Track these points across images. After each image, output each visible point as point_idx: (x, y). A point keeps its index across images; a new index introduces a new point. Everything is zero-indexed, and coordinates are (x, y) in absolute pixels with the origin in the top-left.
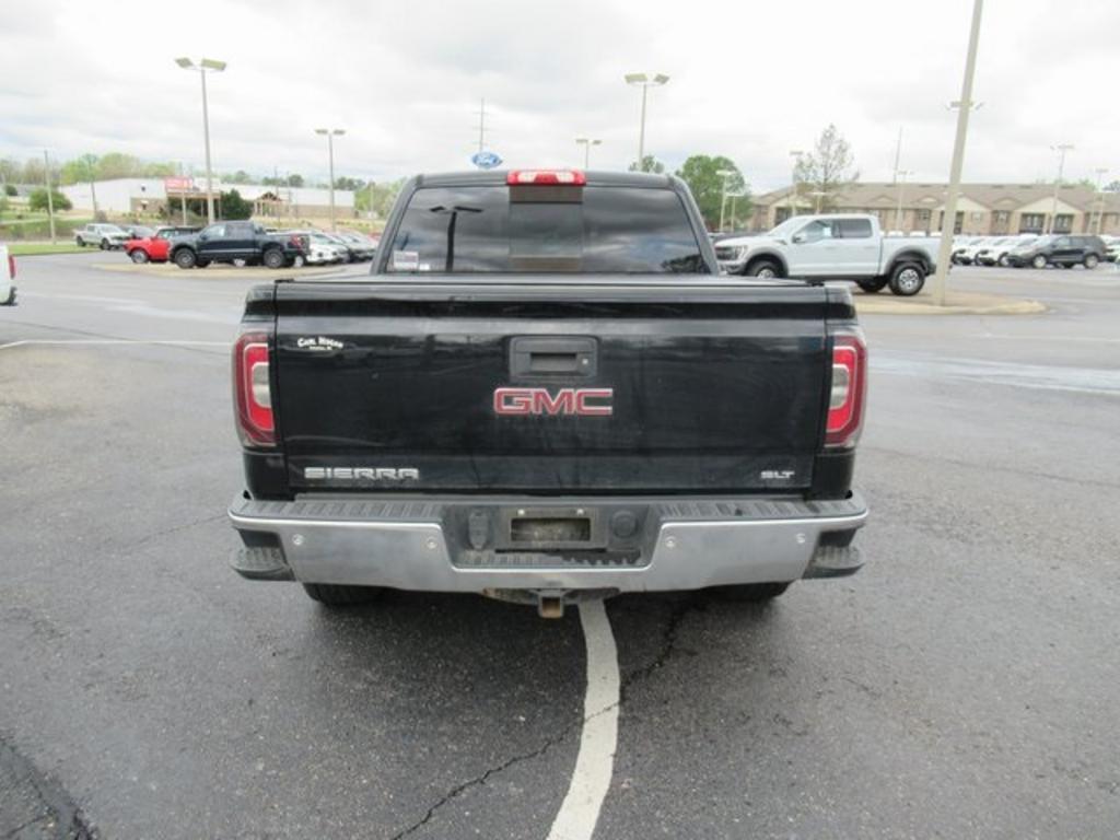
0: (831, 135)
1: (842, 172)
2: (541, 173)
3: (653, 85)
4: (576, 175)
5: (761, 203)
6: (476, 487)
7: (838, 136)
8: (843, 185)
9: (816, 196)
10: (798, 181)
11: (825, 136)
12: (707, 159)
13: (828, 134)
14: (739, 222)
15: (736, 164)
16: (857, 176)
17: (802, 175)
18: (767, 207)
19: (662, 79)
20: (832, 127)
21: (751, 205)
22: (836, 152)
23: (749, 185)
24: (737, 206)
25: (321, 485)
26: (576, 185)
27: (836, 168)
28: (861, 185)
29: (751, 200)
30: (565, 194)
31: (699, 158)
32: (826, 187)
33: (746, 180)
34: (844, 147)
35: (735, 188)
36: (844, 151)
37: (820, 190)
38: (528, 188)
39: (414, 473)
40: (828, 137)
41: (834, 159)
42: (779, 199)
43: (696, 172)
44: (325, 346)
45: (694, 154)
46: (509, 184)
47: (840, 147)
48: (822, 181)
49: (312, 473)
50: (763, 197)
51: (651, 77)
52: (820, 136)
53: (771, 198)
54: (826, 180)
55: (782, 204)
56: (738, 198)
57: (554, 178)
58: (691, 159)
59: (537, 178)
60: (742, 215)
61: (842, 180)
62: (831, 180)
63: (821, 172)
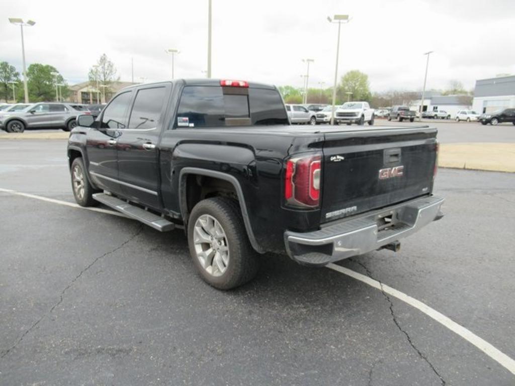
0: (105, 59)
1: (112, 77)
2: (233, 81)
3: (26, 25)
4: (246, 83)
5: (73, 89)
6: (368, 209)
7: (108, 60)
8: (113, 82)
9: (102, 87)
10: (91, 79)
11: (101, 59)
12: (42, 66)
13: (103, 58)
14: (63, 98)
15: (57, 70)
16: (119, 78)
17: (93, 76)
18: (76, 91)
19: (32, 23)
20: (104, 55)
21: (68, 90)
22: (108, 67)
23: (66, 80)
24: (62, 90)
25: (330, 220)
26: (246, 87)
27: (109, 74)
28: (121, 83)
29: (68, 88)
30: (243, 91)
31: (37, 65)
32: (106, 83)
33: (64, 78)
34: (111, 64)
35: (59, 82)
36: (112, 66)
37: (103, 84)
38: (228, 88)
39: (355, 208)
40: (103, 60)
41: (107, 70)
42: (81, 88)
43: (36, 72)
44: (339, 159)
45: (34, 63)
46: (222, 86)
47: (110, 64)
48: (103, 80)
49: (328, 215)
50: (73, 87)
51: (25, 21)
52: (99, 59)
53: (78, 88)
54: (105, 79)
55: (85, 90)
56: (62, 87)
57: (238, 84)
58: (31, 65)
59: (233, 84)
60: (64, 95)
61: (113, 80)
62: (108, 80)
63: (102, 76)
